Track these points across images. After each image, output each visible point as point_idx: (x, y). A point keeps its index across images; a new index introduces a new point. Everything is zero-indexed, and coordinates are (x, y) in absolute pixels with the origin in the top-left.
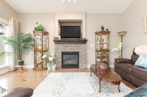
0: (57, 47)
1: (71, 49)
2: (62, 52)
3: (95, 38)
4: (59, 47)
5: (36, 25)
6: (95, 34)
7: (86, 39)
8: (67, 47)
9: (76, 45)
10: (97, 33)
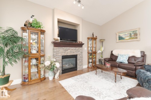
0: (57, 50)
1: (71, 52)
2: (62, 56)
3: (87, 42)
4: (59, 50)
5: (31, 19)
6: (87, 39)
7: (83, 43)
8: (67, 50)
9: (75, 48)
10: (88, 38)
